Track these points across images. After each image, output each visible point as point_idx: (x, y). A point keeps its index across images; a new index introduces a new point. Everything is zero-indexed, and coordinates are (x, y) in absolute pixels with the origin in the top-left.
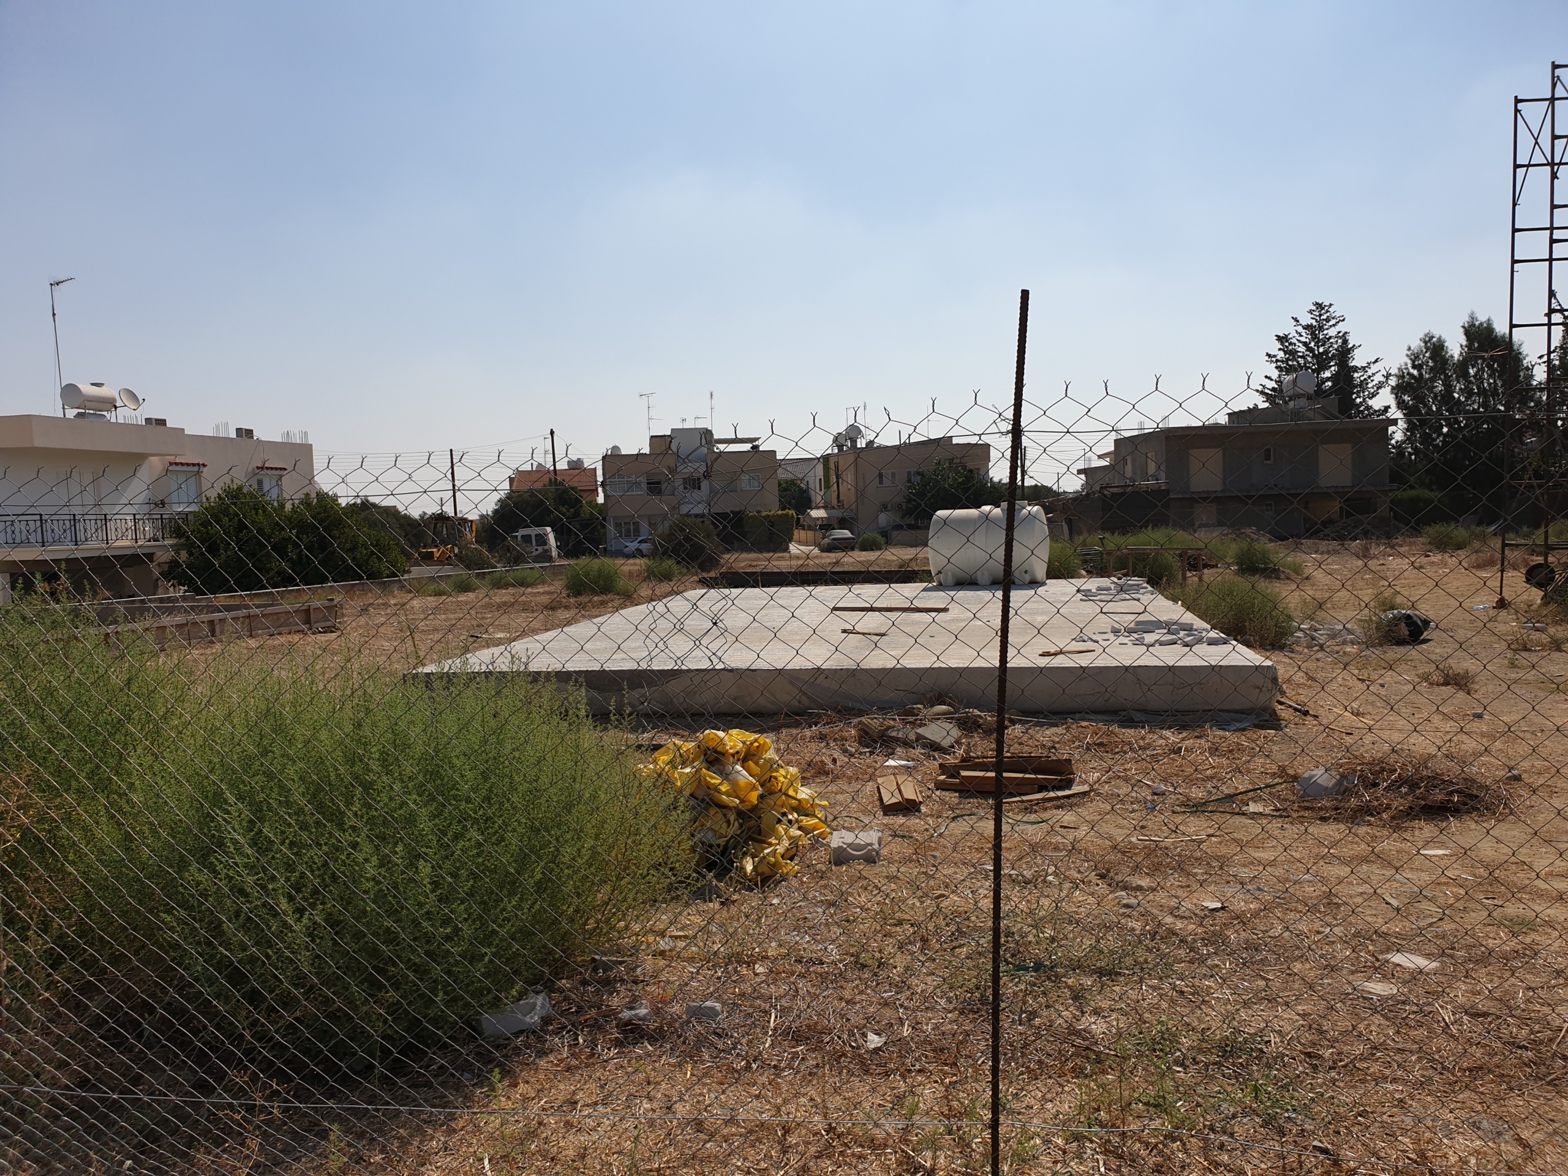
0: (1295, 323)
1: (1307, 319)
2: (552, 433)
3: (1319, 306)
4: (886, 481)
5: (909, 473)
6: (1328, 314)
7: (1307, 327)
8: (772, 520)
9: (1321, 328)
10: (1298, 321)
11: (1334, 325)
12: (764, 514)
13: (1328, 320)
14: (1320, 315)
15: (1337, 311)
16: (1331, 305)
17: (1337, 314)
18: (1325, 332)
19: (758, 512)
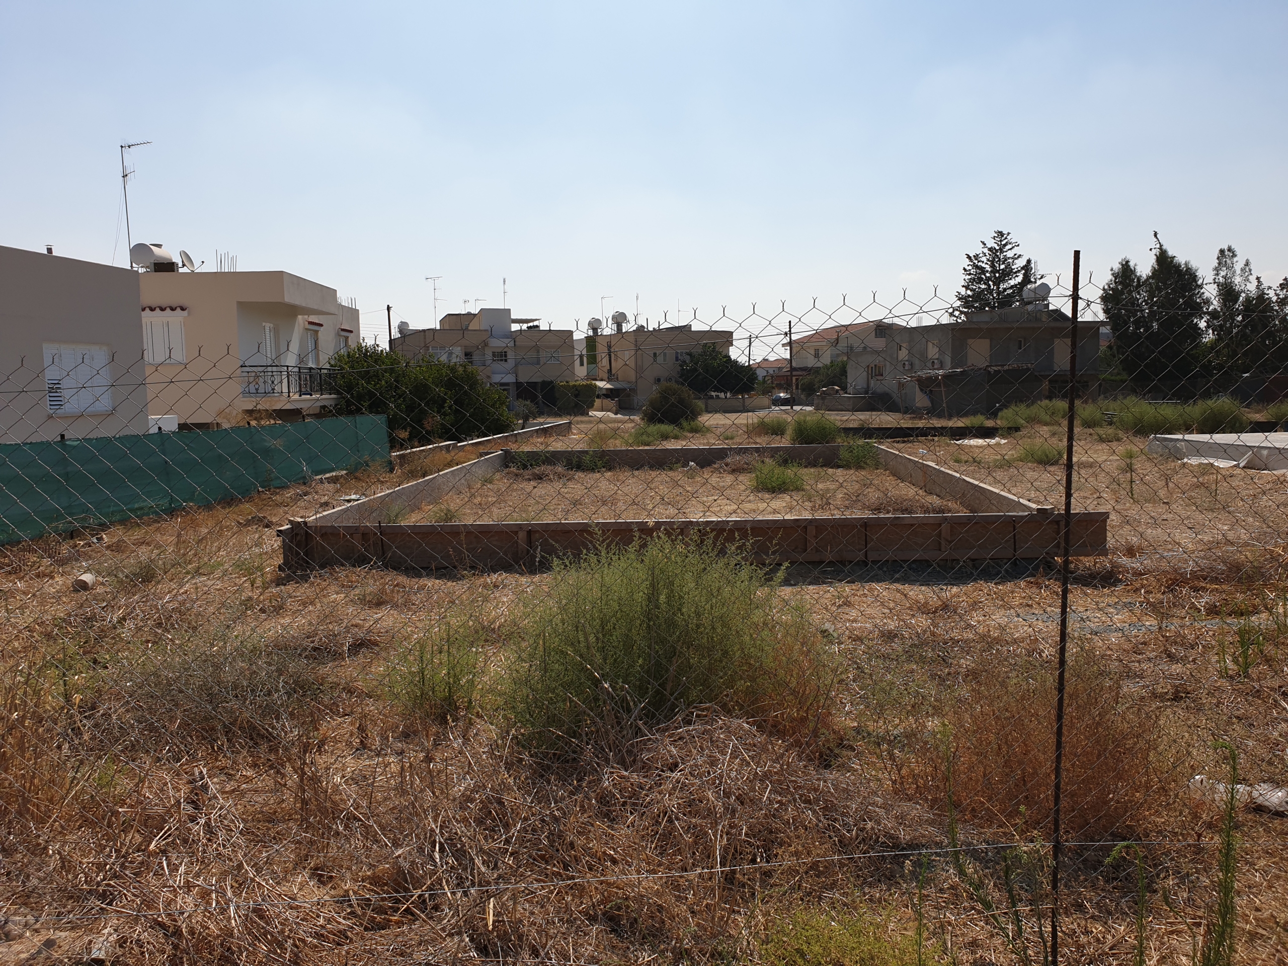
0: (983, 246)
1: (991, 243)
2: (389, 308)
3: (1001, 234)
4: (660, 359)
5: (677, 353)
6: (1006, 240)
7: (990, 249)
8: (579, 389)
9: (1001, 251)
10: (985, 244)
11: (1011, 249)
12: (571, 384)
13: (1005, 245)
14: (1001, 241)
15: (1013, 238)
16: (1009, 234)
17: (1013, 241)
18: (1005, 254)
19: (567, 382)
